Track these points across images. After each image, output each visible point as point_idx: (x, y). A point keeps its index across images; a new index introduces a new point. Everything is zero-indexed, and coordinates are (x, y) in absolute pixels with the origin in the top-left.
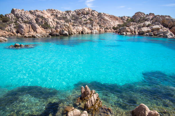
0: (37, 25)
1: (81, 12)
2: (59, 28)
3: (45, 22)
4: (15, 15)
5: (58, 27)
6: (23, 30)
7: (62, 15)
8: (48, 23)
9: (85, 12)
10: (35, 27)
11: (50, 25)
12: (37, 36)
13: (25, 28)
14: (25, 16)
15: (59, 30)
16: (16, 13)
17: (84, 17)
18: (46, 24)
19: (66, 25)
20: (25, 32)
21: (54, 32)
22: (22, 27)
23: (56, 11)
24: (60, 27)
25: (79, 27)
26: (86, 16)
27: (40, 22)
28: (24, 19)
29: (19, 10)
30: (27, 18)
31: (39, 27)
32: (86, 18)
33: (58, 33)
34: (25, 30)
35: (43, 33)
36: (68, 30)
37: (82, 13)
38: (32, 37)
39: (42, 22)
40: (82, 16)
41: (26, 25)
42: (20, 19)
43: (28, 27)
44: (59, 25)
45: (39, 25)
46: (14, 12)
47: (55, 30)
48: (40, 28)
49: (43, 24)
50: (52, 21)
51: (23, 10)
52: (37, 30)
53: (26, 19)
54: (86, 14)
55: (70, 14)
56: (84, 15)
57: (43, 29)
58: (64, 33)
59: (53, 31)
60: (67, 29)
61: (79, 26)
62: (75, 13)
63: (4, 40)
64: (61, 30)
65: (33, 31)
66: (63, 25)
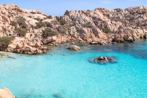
0: (98, 30)
1: (135, 11)
2: (122, 33)
3: (105, 25)
4: (69, 17)
5: (121, 31)
6: (85, 35)
7: (114, 15)
8: (108, 27)
9: (141, 11)
10: (97, 31)
11: (109, 28)
12: (103, 42)
13: (87, 33)
14: (82, 19)
15: (123, 35)
16: (71, 15)
17: (140, 17)
18: (106, 27)
19: (130, 30)
20: (87, 37)
21: (118, 38)
22: (84, 32)
23: (105, 10)
24: (124, 31)
25: (139, 30)
26: (142, 15)
27: (99, 26)
28: (81, 22)
29: (73, 11)
30: (85, 20)
31: (100, 31)
32: (142, 18)
33: (122, 39)
34: (87, 35)
35: (105, 38)
36: (132, 34)
37: (137, 12)
38: (98, 44)
39: (101, 25)
40: (138, 16)
41: (88, 30)
42: (77, 22)
43: (90, 32)
44: (122, 30)
45: (100, 30)
46: (69, 14)
47: (119, 36)
48: (102, 33)
49: (103, 27)
50: (111, 24)
51: (76, 11)
52: (99, 34)
53: (83, 21)
54: (141, 13)
55: (122, 13)
56: (139, 14)
57: (105, 33)
58: (128, 39)
59: (117, 36)
60: (130, 34)
61: (138, 28)
62: (127, 12)
63: (78, 49)
64: (125, 36)
65: (94, 36)
66: (126, 29)
